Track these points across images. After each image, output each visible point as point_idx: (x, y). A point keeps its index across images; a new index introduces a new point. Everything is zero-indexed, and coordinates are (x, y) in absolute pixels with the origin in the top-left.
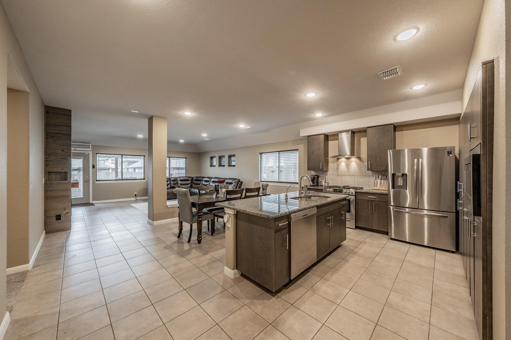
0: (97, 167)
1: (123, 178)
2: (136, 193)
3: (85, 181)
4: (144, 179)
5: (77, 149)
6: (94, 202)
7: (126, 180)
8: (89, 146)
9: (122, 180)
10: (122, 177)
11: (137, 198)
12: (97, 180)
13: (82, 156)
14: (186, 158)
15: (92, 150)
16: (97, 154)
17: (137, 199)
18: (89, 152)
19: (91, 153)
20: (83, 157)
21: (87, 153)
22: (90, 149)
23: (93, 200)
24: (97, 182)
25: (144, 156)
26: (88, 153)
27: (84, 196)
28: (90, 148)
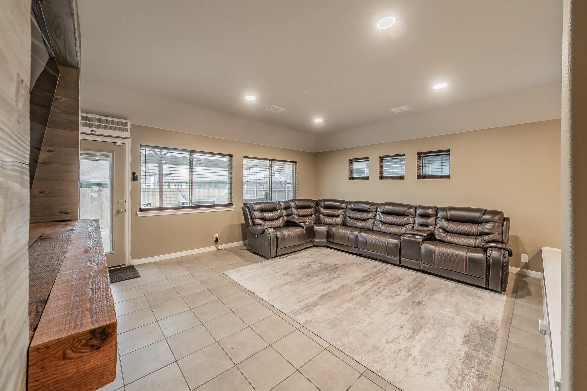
0: (140, 179)
1: (192, 203)
2: (217, 236)
3: (116, 212)
4: (231, 205)
5: (99, 131)
6: (135, 262)
7: (199, 207)
8: (127, 124)
9: (191, 207)
10: (192, 200)
11: (220, 247)
12: (141, 210)
13: (109, 151)
14: (296, 163)
15: (133, 138)
16: (141, 146)
17: (218, 249)
18: (123, 141)
19: (128, 144)
20: (111, 154)
21: (120, 142)
22: (127, 134)
23: (134, 257)
24: (141, 214)
25: (231, 156)
26: (121, 144)
27: (113, 250)
28: (126, 130)
